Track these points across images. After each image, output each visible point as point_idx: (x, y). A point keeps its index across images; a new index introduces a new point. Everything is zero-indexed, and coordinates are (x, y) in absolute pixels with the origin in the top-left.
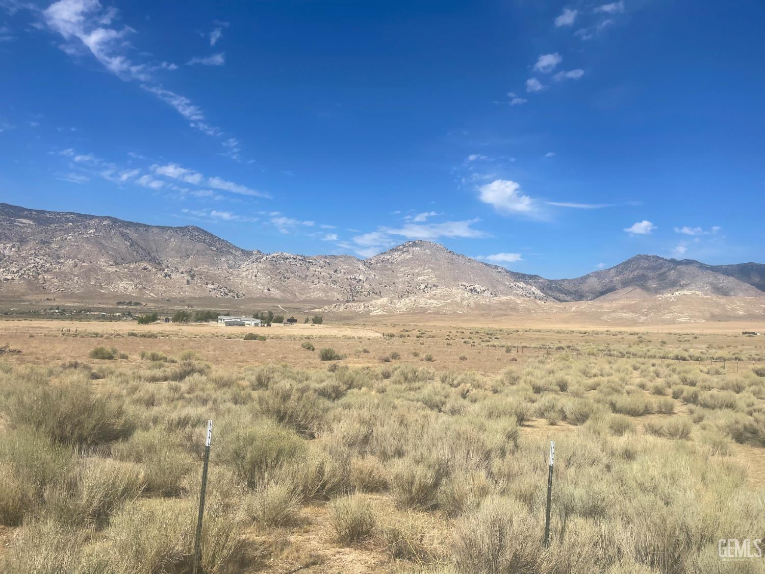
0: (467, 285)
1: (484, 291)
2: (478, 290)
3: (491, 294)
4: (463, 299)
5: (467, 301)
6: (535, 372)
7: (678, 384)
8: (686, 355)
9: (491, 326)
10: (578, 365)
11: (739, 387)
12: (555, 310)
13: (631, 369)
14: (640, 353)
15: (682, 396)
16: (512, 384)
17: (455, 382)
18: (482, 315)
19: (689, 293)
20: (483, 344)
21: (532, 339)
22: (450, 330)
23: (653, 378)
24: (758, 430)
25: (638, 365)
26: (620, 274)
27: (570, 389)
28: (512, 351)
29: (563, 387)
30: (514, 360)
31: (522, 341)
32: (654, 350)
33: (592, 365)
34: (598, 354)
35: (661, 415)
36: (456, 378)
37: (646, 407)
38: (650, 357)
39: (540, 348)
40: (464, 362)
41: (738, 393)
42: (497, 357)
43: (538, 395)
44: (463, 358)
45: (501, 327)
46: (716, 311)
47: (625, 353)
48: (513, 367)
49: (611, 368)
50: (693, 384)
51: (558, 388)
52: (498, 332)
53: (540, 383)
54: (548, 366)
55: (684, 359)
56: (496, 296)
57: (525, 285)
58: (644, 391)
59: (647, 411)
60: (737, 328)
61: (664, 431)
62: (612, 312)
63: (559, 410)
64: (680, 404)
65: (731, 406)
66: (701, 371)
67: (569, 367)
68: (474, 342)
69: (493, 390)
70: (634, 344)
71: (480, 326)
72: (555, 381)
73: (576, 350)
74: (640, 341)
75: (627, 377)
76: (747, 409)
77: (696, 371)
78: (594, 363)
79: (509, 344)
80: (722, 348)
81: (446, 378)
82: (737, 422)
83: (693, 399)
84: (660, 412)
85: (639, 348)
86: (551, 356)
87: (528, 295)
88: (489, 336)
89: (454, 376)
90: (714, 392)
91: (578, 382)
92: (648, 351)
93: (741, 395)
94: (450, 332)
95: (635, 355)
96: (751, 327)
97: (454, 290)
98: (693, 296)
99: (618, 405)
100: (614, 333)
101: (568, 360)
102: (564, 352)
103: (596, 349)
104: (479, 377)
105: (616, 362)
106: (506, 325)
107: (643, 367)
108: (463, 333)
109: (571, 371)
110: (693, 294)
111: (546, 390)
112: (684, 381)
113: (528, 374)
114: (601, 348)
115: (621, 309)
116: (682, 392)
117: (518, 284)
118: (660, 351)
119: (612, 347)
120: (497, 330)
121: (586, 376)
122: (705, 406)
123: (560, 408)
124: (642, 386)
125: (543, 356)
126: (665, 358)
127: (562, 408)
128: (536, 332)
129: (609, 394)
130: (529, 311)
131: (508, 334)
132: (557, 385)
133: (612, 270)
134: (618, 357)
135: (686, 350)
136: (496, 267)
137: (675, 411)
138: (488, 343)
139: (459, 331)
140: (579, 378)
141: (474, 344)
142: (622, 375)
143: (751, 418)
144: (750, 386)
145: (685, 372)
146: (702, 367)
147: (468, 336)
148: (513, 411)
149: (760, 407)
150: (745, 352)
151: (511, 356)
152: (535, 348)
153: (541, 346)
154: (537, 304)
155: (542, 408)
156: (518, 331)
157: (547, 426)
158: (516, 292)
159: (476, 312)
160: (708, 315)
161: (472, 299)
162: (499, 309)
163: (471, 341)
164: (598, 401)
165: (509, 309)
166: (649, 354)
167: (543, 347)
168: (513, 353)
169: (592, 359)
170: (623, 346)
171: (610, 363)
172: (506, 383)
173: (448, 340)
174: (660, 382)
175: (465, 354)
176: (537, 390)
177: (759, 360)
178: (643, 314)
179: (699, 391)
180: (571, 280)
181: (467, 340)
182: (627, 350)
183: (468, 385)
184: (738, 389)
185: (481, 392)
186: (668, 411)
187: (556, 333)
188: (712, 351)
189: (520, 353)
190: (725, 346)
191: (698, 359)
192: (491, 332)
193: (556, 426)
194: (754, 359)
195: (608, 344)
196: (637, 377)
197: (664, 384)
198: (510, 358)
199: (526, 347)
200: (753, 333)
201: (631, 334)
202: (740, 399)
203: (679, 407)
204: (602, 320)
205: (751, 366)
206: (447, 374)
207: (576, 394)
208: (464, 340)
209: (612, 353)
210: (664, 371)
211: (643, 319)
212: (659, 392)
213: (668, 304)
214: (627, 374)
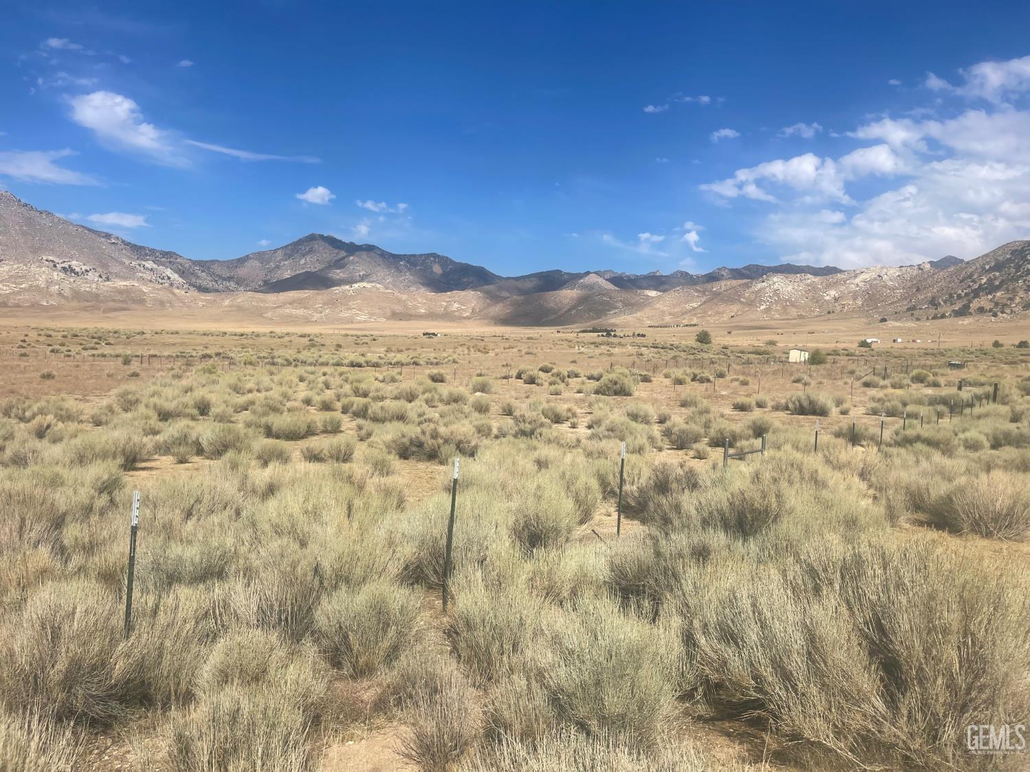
0: (57, 260)
1: (87, 271)
2: (77, 269)
3: (100, 276)
4: (50, 282)
5: (57, 287)
6: (165, 391)
7: (349, 396)
8: (362, 360)
9: (99, 325)
10: (228, 378)
11: (412, 396)
12: (200, 304)
13: (296, 380)
14: (310, 360)
15: (351, 411)
16: (126, 410)
17: (28, 414)
18: (85, 309)
19: (369, 285)
20: (85, 353)
21: (165, 345)
22: (26, 333)
23: (322, 390)
24: (423, 443)
25: (305, 375)
26: (289, 258)
27: (214, 411)
28: (132, 362)
29: (203, 409)
30: (135, 375)
31: (149, 347)
32: (327, 356)
33: (248, 378)
34: (258, 363)
35: (325, 435)
36: (30, 407)
37: (309, 427)
38: (322, 364)
39: (177, 356)
40: (48, 382)
41: (410, 402)
42: (106, 372)
43: (165, 423)
44: (48, 376)
45: (116, 328)
46: (398, 308)
47: (291, 360)
48: (132, 386)
49: (272, 380)
50: (365, 395)
51: (195, 412)
52: (111, 334)
53: (170, 406)
54: (184, 382)
55: (360, 366)
56: (108, 279)
57: (155, 266)
58: (309, 407)
59: (310, 432)
60: (417, 328)
61: (325, 455)
62: (278, 307)
63: (193, 442)
64: (349, 419)
65: (401, 417)
66: (376, 379)
67: (214, 382)
68: (70, 351)
69: (94, 422)
70: (304, 349)
71: (83, 326)
72: (193, 402)
73: (229, 358)
74: (312, 344)
75: (290, 392)
76: (417, 420)
77: (370, 379)
78: (250, 375)
79: (129, 352)
80: (402, 351)
81: (11, 407)
82: (403, 436)
83: (362, 413)
84: (325, 432)
85: (309, 354)
86: (191, 368)
87: (160, 281)
88: (95, 340)
89: (27, 404)
90: (387, 403)
91: (225, 402)
92: (320, 357)
93: (413, 404)
94: (26, 335)
95: (304, 363)
96: (432, 326)
97: (34, 268)
98: (373, 290)
99: (274, 428)
100: (280, 335)
101: (214, 373)
102: (211, 361)
103: (255, 357)
104: (71, 404)
105: (279, 372)
106: (124, 323)
107: (312, 377)
108: (50, 336)
109: (217, 387)
110: (374, 287)
111: (178, 415)
112: (357, 392)
113: (153, 396)
114: (262, 355)
115: (290, 304)
116: (353, 405)
117: (144, 263)
118: (335, 356)
119: (276, 353)
120: (110, 332)
121: (238, 393)
122: (376, 419)
123: (194, 439)
124: (308, 402)
125: (180, 369)
126: (339, 365)
127: (198, 439)
128: (172, 333)
129: (265, 414)
130: (162, 303)
131: (127, 338)
132: (195, 407)
133: (280, 252)
134: (283, 365)
135: (363, 355)
136: (108, 236)
137: (342, 429)
138: (95, 352)
139: (42, 333)
140: (226, 397)
141: (69, 353)
142: (284, 388)
143: (418, 430)
144: (424, 393)
145: (359, 381)
146: (377, 375)
147: (59, 342)
148: (119, 450)
149: (431, 416)
150: (424, 355)
151: (130, 369)
152: (169, 356)
153: (179, 354)
154: (174, 294)
155: (168, 441)
156: (144, 333)
157: (172, 466)
158: (140, 275)
159: (75, 304)
160: (389, 313)
161: (68, 284)
162: (114, 301)
163: (64, 349)
164: (248, 425)
165: (129, 301)
166: (321, 360)
167: (181, 356)
168: (135, 366)
169: (249, 369)
170: (290, 352)
171: (272, 373)
172: (117, 408)
173: (24, 347)
174: (329, 394)
175: (51, 369)
176: (165, 416)
177: (437, 364)
178: (316, 310)
179: (369, 403)
180: (224, 262)
181: (57, 347)
182: (294, 356)
183: (50, 418)
184: (411, 398)
185: (72, 426)
186: (334, 429)
187: (202, 335)
188: (391, 355)
189: (145, 365)
190: (404, 349)
191: (376, 365)
192: (99, 334)
193: (187, 465)
194: (432, 364)
195: (272, 350)
196: (303, 391)
197: (333, 397)
198: (128, 373)
199: (155, 356)
200: (434, 334)
201: (301, 336)
202: (412, 409)
203: (348, 424)
204: (266, 318)
205: (428, 372)
206: (14, 402)
207: (221, 418)
208: (50, 348)
209: (276, 360)
210: (335, 381)
211: (317, 316)
212: (326, 407)
213: (346, 298)
214: (290, 387)
